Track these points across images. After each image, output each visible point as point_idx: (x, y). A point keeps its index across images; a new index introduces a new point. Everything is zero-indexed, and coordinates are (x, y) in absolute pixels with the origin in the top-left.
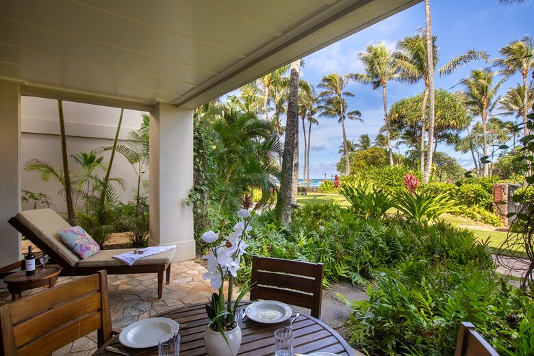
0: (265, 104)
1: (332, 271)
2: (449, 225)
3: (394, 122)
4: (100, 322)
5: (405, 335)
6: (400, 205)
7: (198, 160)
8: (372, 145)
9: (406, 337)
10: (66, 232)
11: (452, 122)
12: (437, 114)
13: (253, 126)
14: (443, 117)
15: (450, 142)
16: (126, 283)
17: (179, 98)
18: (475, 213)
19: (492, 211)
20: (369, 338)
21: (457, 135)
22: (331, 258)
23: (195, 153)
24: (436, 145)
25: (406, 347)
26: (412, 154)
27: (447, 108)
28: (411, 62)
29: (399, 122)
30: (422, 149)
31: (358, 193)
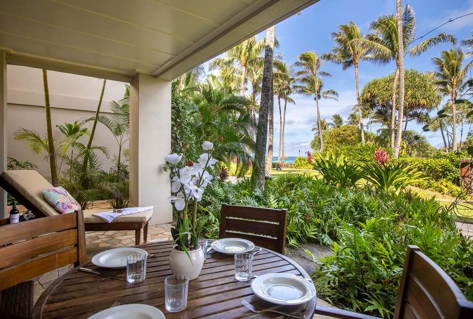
0: (242, 82)
1: (301, 233)
2: (416, 195)
3: (366, 101)
4: (76, 256)
5: (366, 284)
6: (369, 176)
7: (175, 129)
8: (344, 124)
9: (367, 286)
10: (49, 191)
11: (423, 101)
12: (408, 94)
13: (230, 101)
14: (413, 96)
15: (420, 120)
16: (106, 242)
17: (159, 68)
18: (443, 187)
19: (459, 185)
20: (333, 288)
21: (427, 114)
22: (300, 220)
23: (173, 122)
24: (406, 124)
25: (367, 294)
26: (383, 132)
27: (419, 88)
28: (382, 43)
29: (371, 101)
30: (393, 127)
31: (330, 165)
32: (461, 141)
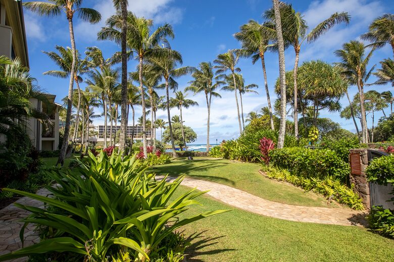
12: (315, 82)
14: (320, 85)
19: (349, 186)
21: (337, 102)
27: (324, 76)
32: (373, 127)
